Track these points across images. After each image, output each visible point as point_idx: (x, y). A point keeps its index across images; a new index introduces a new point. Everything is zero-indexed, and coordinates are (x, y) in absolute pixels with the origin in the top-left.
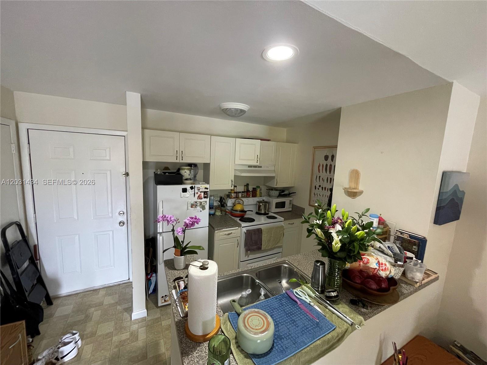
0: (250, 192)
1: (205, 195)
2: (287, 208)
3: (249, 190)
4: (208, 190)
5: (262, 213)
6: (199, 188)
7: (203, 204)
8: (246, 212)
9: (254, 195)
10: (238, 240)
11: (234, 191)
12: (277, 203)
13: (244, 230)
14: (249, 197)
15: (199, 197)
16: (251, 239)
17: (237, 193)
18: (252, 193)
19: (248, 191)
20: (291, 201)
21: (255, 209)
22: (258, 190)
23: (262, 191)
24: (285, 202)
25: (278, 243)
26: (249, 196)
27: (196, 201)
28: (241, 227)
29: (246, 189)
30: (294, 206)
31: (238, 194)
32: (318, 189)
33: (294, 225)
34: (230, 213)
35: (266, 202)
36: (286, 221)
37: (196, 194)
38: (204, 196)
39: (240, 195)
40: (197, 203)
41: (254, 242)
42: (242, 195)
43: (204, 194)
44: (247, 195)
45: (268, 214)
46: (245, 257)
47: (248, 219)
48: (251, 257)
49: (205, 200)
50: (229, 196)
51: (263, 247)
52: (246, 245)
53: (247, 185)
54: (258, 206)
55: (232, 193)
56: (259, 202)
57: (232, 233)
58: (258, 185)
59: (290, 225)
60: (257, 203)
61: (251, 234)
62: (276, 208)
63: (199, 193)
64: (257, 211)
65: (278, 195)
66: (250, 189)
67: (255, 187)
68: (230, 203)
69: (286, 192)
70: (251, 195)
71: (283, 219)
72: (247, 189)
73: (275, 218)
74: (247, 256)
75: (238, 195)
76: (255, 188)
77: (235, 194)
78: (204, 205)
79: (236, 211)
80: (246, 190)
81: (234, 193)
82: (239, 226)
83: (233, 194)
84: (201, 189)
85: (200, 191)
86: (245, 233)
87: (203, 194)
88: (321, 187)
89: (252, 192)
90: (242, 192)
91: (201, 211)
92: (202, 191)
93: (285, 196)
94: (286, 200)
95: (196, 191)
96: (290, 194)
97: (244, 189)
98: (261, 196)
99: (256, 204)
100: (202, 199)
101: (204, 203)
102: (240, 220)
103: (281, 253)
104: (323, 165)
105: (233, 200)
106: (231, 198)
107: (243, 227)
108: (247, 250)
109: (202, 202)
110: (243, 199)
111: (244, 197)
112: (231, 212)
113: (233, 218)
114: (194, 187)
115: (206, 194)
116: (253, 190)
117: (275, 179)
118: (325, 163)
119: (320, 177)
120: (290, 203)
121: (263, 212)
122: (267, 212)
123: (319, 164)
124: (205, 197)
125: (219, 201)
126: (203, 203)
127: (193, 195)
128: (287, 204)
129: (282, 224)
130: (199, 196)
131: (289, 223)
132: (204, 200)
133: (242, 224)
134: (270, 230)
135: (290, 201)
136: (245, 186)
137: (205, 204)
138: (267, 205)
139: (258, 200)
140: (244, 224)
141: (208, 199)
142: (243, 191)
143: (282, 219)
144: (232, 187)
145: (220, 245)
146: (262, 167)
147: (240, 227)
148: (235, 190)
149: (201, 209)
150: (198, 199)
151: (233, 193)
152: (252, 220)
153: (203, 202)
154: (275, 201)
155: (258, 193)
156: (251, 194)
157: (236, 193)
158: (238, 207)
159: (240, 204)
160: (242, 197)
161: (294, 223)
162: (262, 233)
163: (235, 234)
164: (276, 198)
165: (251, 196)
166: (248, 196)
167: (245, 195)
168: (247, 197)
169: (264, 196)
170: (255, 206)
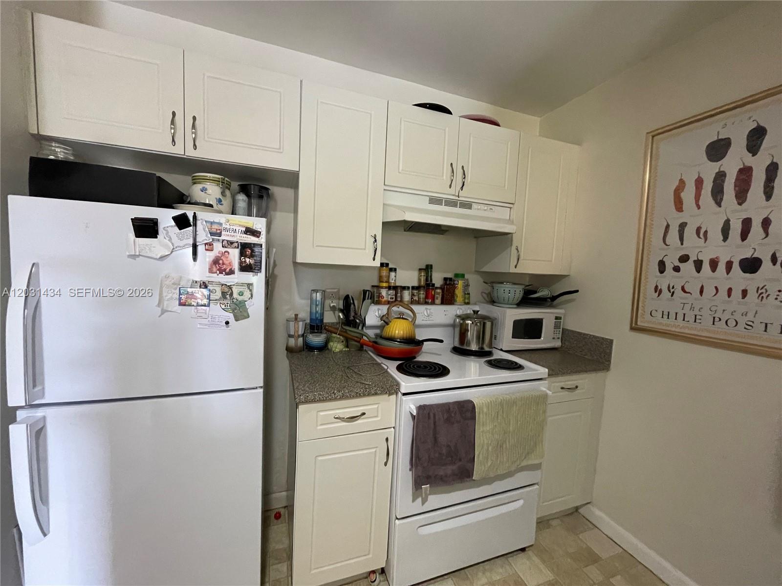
0: (437, 288)
1: (246, 256)
2: (548, 339)
3: (433, 282)
4: (262, 240)
5: (472, 351)
6: (215, 227)
7: (235, 295)
8: (421, 343)
9: (448, 299)
10: (387, 439)
11: (388, 282)
12: (517, 324)
13: (411, 405)
14: (433, 303)
15: (218, 265)
16: (436, 439)
17: (397, 289)
18: (443, 292)
19: (428, 286)
20: (560, 318)
21: (450, 340)
22: (460, 284)
23: (471, 290)
24: (542, 320)
25: (528, 453)
26: (433, 298)
27: (205, 279)
28: (400, 394)
29: (423, 279)
30: (566, 335)
31: (401, 291)
32: (677, 269)
33: (577, 391)
34: (373, 347)
35: (485, 318)
36: (553, 379)
37: (201, 249)
38: (241, 263)
39: (407, 296)
40: (210, 287)
41: (444, 451)
42: (413, 295)
43: (242, 254)
44: (427, 297)
45: (490, 354)
46: (413, 501)
47: (426, 367)
48: (435, 500)
49: (249, 277)
50: (372, 296)
51: (479, 470)
52: (416, 459)
53: (428, 269)
54: (457, 330)
55: (382, 288)
56: (464, 318)
57: (364, 414)
58: (459, 272)
59: (566, 393)
60: (455, 321)
61: (435, 423)
62: (515, 336)
63: (218, 248)
64: (457, 344)
65: (520, 299)
66: (437, 279)
67: (449, 275)
68: (373, 315)
69: (543, 293)
70: (440, 299)
71: (547, 370)
72: (427, 280)
73: (514, 367)
74: (419, 500)
75: (402, 297)
76: (451, 279)
77: (392, 292)
78: (240, 298)
79: (391, 339)
80: (422, 283)
81: (389, 288)
82: (392, 389)
83: (384, 292)
84: (226, 230)
85: (223, 238)
86: (413, 417)
87: (234, 254)
88: (691, 261)
89: (442, 288)
90: (413, 288)
91: (227, 323)
92: (231, 243)
93: (541, 302)
94: (545, 314)
95: (203, 236)
96: (554, 298)
97: (420, 280)
98: (468, 303)
99: (453, 326)
100: (232, 272)
101: (241, 289)
102: (400, 369)
103: (536, 487)
104: (699, 182)
105: (384, 309)
106: (378, 303)
107: (404, 394)
108: (420, 481)
109: (230, 287)
110: (415, 308)
111: (418, 303)
112: (375, 342)
113: (379, 360)
114: (191, 219)
115: (252, 256)
116: (445, 284)
117: (514, 248)
118: (709, 170)
119: (683, 226)
120: (557, 326)
121: (474, 347)
122: (487, 349)
123: (677, 183)
124: (245, 268)
125: (341, 311)
126: (235, 291)
127: (190, 250)
128: (547, 328)
129: (543, 386)
130: (216, 262)
131: (562, 384)
132: (240, 277)
133: (403, 384)
134: (503, 407)
135: (557, 318)
136: (420, 269)
137: (247, 294)
138: (488, 324)
139: (459, 312)
140: (407, 383)
141: (262, 276)
142: (416, 284)
143: (543, 371)
144: (374, 259)
145: (320, 458)
146: (474, 206)
147: (397, 394)
148: (391, 281)
149: (230, 317)
150: (211, 271)
151: (386, 288)
152: (440, 371)
153: (238, 284)
154: (511, 315)
155: (459, 292)
156: (438, 294)
157: (395, 288)
158: (398, 329)
159: (403, 318)
160: (413, 302)
161: (577, 387)
162: (474, 418)
163: (379, 419)
164: (515, 306)
165: (438, 301)
166: (429, 300)
167: (422, 296)
168: (426, 303)
169: (475, 304)
170: (451, 329)
